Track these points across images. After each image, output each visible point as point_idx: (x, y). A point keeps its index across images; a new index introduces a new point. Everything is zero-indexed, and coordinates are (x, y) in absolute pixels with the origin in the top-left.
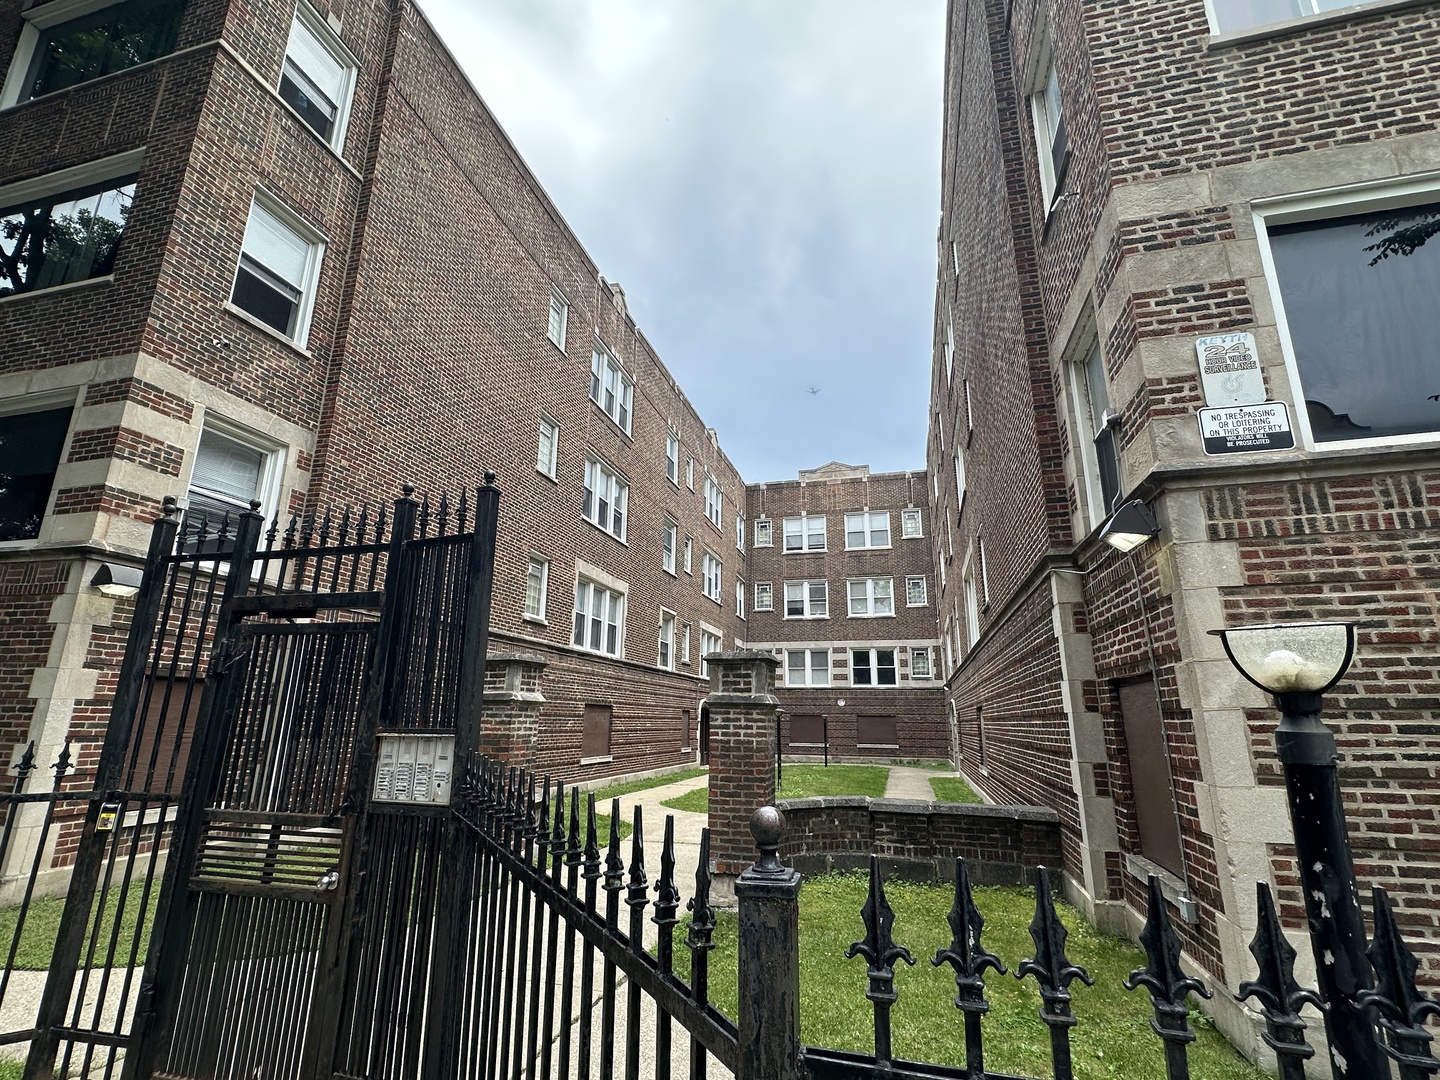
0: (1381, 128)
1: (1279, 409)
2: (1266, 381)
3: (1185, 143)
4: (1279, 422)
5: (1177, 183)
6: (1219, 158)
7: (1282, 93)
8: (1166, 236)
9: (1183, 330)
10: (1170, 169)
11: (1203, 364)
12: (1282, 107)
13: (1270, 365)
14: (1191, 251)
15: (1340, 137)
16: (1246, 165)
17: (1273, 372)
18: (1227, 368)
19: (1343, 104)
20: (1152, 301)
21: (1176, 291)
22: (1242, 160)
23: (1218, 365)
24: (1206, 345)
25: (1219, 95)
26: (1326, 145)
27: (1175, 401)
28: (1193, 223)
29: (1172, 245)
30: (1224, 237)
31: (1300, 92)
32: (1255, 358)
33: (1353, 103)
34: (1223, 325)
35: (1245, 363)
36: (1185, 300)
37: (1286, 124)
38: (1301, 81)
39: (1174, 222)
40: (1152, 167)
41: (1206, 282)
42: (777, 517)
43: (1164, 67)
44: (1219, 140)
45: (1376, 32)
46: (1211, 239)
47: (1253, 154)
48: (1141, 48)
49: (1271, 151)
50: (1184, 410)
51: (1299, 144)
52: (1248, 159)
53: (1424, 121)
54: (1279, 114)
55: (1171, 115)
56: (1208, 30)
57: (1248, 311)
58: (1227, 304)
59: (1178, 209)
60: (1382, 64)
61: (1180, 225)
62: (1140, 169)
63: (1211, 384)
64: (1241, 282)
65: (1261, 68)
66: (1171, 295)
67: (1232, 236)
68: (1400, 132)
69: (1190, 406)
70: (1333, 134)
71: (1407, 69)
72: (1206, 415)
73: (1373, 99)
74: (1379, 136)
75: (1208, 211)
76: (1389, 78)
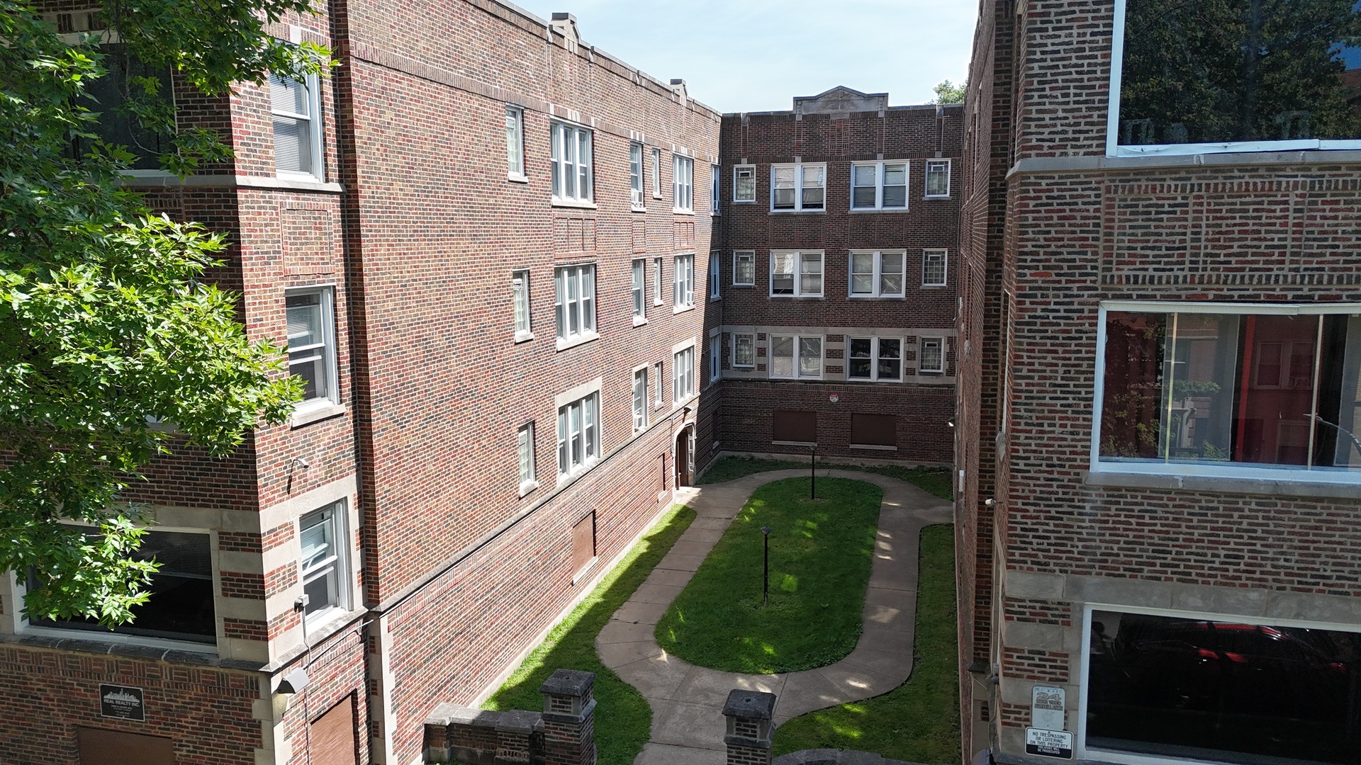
0: (1169, 575)
1: (1068, 736)
2: (1066, 718)
4: (1067, 743)
5: (1046, 579)
6: (1074, 568)
7: (1120, 532)
8: (1031, 614)
12: (1118, 542)
13: (1069, 711)
14: (1044, 627)
15: (1145, 574)
16: (1087, 577)
17: (1072, 714)
18: (1047, 707)
20: (1015, 655)
21: (1030, 652)
23: (1043, 704)
24: (1039, 691)
26: (1136, 577)
27: (1016, 719)
28: (1049, 609)
30: (1063, 623)
31: (1131, 534)
33: (1159, 552)
35: (1057, 706)
36: (1033, 659)
37: (1118, 555)
38: (1134, 526)
39: (1038, 605)
40: (1033, 563)
41: (1047, 651)
42: (763, 163)
44: (1076, 555)
46: (1056, 623)
47: (1094, 571)
49: (1104, 572)
50: (1020, 725)
51: (1121, 572)
52: (1090, 573)
55: (1051, 528)
56: (1088, 467)
57: (1066, 674)
58: (1055, 667)
59: (1042, 597)
61: (1042, 608)
63: (1037, 714)
64: (1066, 655)
66: (1026, 654)
67: (1068, 624)
68: (1179, 580)
69: (1023, 723)
70: (1141, 571)
72: (1030, 731)
73: (1170, 553)
74: (1167, 579)
75: (1060, 603)
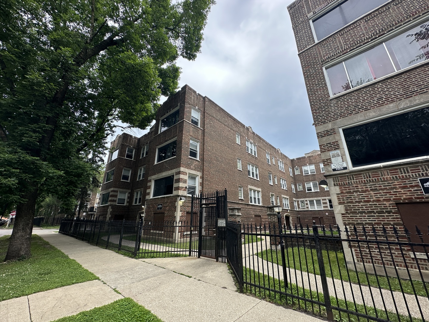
0: (361, 111)
1: (344, 163)
2: (342, 158)
3: (326, 118)
4: (345, 165)
5: (326, 125)
6: (333, 120)
7: (343, 106)
8: (324, 135)
9: (328, 151)
10: (324, 123)
11: (331, 156)
12: (343, 109)
13: (343, 156)
14: (328, 137)
15: (354, 113)
16: (337, 120)
17: (344, 157)
18: (335, 157)
19: (354, 107)
20: (322, 146)
21: (326, 144)
22: (336, 119)
23: (334, 156)
24: (331, 153)
25: (332, 108)
26: (351, 115)
27: (327, 163)
28: (329, 132)
29: (325, 136)
30: (334, 134)
31: (346, 106)
32: (340, 155)
33: (356, 106)
34: (334, 149)
35: (338, 155)
36: (328, 145)
37: (344, 112)
38: (346, 104)
39: (325, 132)
40: (321, 123)
41: (331, 142)
42: (300, 166)
43: (322, 104)
44: (332, 116)
45: (360, 92)
46: (332, 134)
47: (338, 118)
48: (318, 101)
49: (342, 117)
50: (329, 164)
51: (347, 115)
52: (338, 119)
53: (369, 108)
54: (343, 110)
55: (324, 113)
56: (330, 96)
57: (339, 146)
58: (335, 145)
59: (326, 130)
60: (361, 98)
61: (326, 132)
62: (319, 123)
63: (333, 159)
64: (337, 141)
65: (339, 102)
66: (326, 145)
67: (335, 133)
68: (365, 111)
70: (353, 113)
71: (366, 99)
72: (332, 165)
73: (360, 105)
74: (361, 112)
75: (331, 129)
76: (362, 101)
